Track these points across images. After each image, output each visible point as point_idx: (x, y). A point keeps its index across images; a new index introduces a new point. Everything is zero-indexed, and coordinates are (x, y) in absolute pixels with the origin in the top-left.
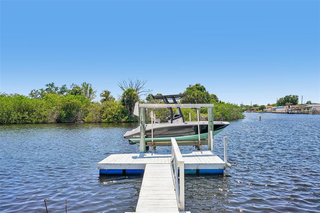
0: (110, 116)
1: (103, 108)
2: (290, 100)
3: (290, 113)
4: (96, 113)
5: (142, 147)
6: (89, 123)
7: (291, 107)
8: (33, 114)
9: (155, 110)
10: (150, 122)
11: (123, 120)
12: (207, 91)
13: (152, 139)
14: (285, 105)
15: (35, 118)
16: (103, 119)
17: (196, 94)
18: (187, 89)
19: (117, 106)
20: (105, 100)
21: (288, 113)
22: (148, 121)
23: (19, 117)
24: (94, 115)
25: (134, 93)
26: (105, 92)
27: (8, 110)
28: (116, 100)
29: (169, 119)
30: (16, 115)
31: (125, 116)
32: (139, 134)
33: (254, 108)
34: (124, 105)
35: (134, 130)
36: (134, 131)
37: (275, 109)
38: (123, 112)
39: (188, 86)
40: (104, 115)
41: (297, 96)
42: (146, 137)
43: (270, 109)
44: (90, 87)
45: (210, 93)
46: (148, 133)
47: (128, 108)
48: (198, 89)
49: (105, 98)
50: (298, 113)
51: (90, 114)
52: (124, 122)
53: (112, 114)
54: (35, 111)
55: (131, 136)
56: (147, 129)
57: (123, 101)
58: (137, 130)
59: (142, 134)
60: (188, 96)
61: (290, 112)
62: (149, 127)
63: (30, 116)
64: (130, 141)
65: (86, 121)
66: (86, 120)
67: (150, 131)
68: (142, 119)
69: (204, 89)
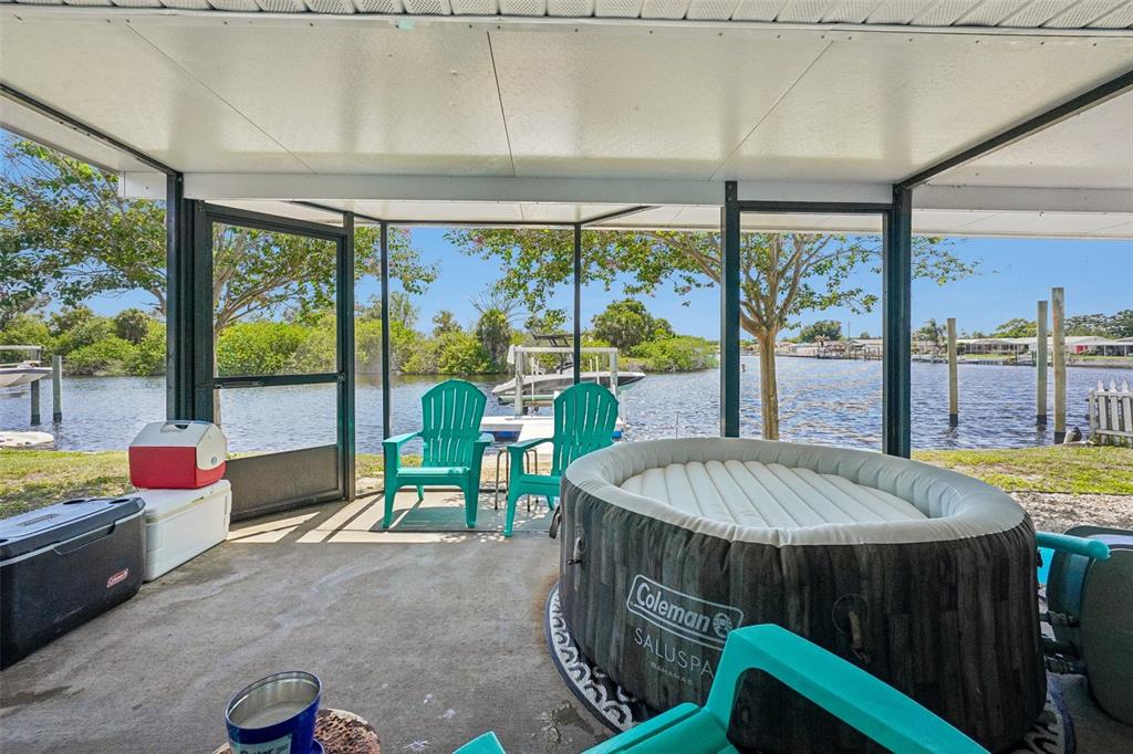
0: (453, 362)
1: (441, 347)
2: (825, 330)
3: (823, 358)
4: (428, 355)
5: (518, 407)
6: (413, 374)
7: (825, 344)
8: (305, 357)
9: (537, 355)
10: (530, 374)
11: (480, 370)
12: (648, 312)
13: (533, 397)
14: (815, 341)
15: (309, 364)
16: (441, 367)
17: (624, 320)
18: (609, 307)
19: (468, 344)
20: (442, 330)
21: (819, 357)
22: (527, 372)
23: (279, 361)
24: (423, 360)
25: (502, 317)
26: (443, 313)
27: (261, 349)
28: (464, 330)
29: (558, 368)
30: (274, 359)
31: (483, 361)
32: (514, 389)
33: (753, 346)
34: (481, 340)
35: (505, 384)
36: (506, 386)
37: (794, 349)
38: (479, 355)
39: (610, 303)
40: (442, 360)
41: (838, 323)
42: (524, 394)
43: (785, 349)
44: (407, 301)
45: (656, 317)
46: (526, 388)
47: (490, 347)
48: (630, 308)
49: (442, 325)
50: (838, 358)
51: (414, 358)
52: (481, 374)
53: (459, 358)
54: (309, 351)
55: (503, 393)
56: (526, 382)
57: (479, 333)
58: (512, 383)
59: (519, 389)
60: (609, 323)
61: (822, 355)
62: (528, 380)
63: (299, 361)
64: (500, 399)
65: (407, 371)
66: (406, 369)
67: (529, 385)
68: (519, 369)
69: (643, 309)
